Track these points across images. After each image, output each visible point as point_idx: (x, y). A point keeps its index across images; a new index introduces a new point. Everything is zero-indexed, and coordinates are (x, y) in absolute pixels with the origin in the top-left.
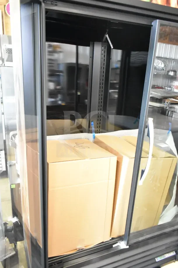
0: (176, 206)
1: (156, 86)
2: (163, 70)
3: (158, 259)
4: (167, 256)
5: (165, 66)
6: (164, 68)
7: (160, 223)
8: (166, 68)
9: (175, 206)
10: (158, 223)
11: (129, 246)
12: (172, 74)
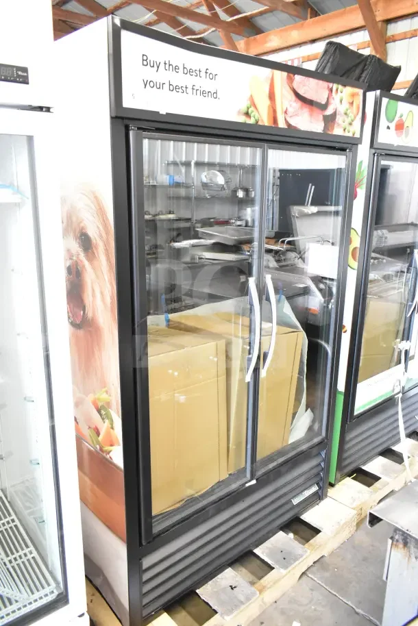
0: (309, 410)
1: (212, 220)
2: (224, 189)
3: (296, 501)
4: (307, 493)
5: (227, 182)
6: (225, 186)
7: (290, 441)
8: (229, 187)
9: (306, 410)
10: (288, 440)
11: (257, 480)
12: (241, 194)
